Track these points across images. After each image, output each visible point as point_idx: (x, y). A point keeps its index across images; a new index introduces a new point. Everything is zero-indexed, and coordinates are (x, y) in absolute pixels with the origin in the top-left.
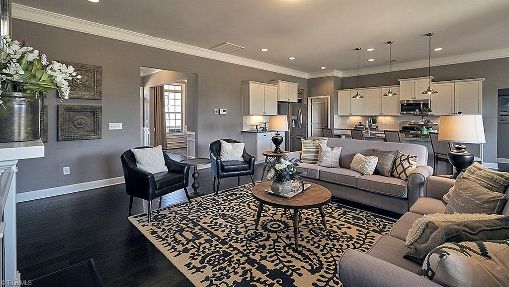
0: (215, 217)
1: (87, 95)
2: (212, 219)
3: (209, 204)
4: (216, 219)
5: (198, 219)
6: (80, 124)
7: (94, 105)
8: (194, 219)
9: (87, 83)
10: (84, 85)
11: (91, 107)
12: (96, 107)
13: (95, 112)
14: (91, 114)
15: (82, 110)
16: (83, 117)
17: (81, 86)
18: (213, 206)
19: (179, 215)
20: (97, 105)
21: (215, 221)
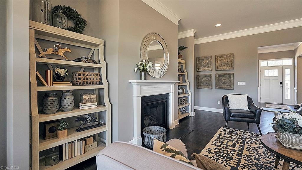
1: (227, 68)
6: (224, 82)
7: (230, 73)
9: (227, 62)
10: (225, 64)
11: (228, 74)
12: (231, 74)
13: (230, 76)
14: (228, 77)
15: (225, 76)
16: (225, 79)
17: (224, 64)
20: (231, 73)
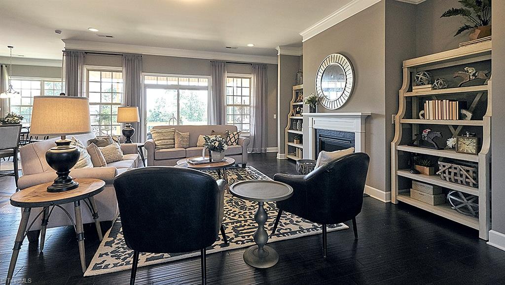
0: (252, 208)
2: (255, 207)
3: (249, 225)
4: (252, 206)
5: (268, 209)
8: (272, 210)
18: (246, 221)
19: (288, 217)
21: (254, 205)
